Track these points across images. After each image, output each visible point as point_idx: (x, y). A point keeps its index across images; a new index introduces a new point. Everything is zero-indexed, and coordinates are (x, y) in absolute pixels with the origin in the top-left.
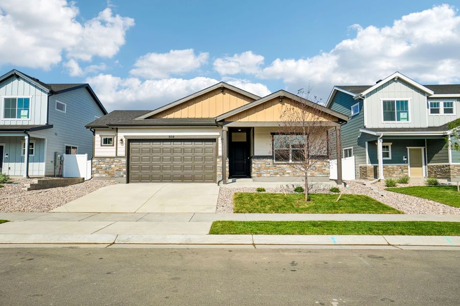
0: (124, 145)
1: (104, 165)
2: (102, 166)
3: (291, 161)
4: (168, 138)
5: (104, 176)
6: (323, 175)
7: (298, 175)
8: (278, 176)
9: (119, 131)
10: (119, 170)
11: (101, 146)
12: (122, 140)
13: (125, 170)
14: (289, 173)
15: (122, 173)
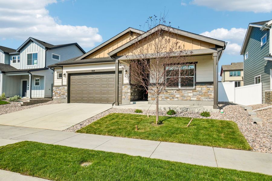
0: (66, 78)
1: (59, 91)
2: (58, 91)
3: (180, 87)
4: (91, 72)
5: (59, 98)
6: (209, 100)
7: (185, 99)
8: (169, 99)
9: (63, 68)
10: (63, 94)
11: (58, 79)
12: (65, 74)
13: (66, 94)
14: (178, 98)
15: (65, 96)
